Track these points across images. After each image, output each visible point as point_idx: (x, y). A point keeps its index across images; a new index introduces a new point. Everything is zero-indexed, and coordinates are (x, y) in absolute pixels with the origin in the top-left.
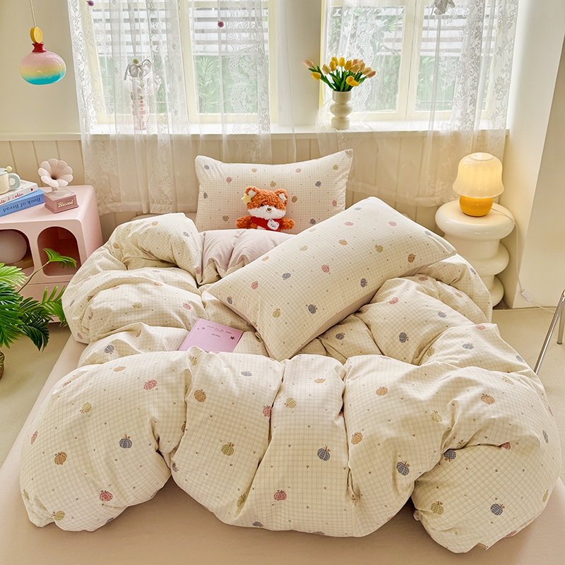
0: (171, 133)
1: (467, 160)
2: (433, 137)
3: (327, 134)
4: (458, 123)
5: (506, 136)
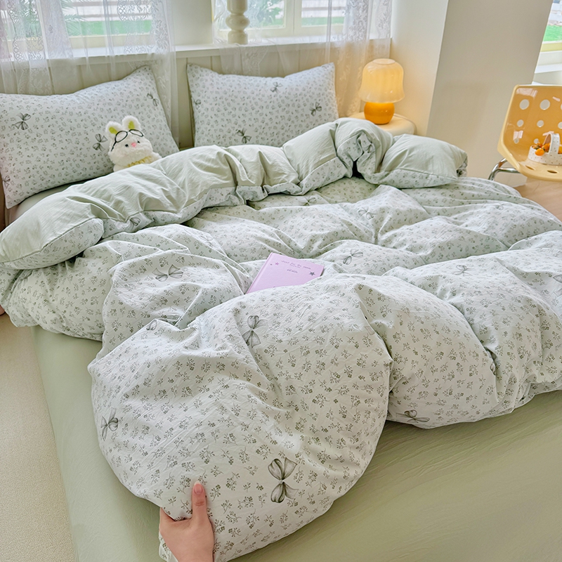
0: (47, 58)
1: (369, 67)
2: (331, 49)
3: (231, 50)
4: (351, 33)
5: (391, 45)
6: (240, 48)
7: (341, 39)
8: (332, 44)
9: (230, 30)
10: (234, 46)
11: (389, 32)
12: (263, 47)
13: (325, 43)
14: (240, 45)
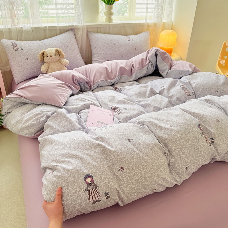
1: (163, 33)
2: (147, 25)
4: (156, 19)
5: (172, 24)
6: (109, 24)
7: (151, 22)
8: (148, 23)
9: (106, 17)
10: (107, 23)
11: (171, 19)
12: (119, 24)
13: (144, 23)
14: (109, 23)
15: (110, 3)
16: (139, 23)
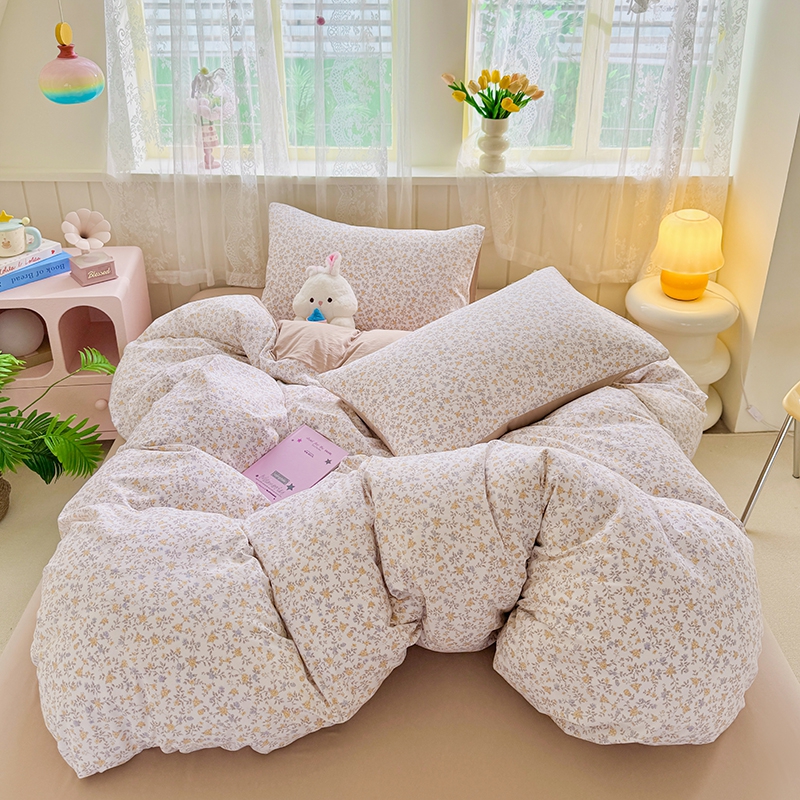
5: (729, 186)
6: (486, 178)
7: (642, 174)
8: (627, 179)
9: (483, 154)
10: (480, 175)
13: (615, 178)
14: (487, 175)
15: (495, 116)
16: (594, 178)
